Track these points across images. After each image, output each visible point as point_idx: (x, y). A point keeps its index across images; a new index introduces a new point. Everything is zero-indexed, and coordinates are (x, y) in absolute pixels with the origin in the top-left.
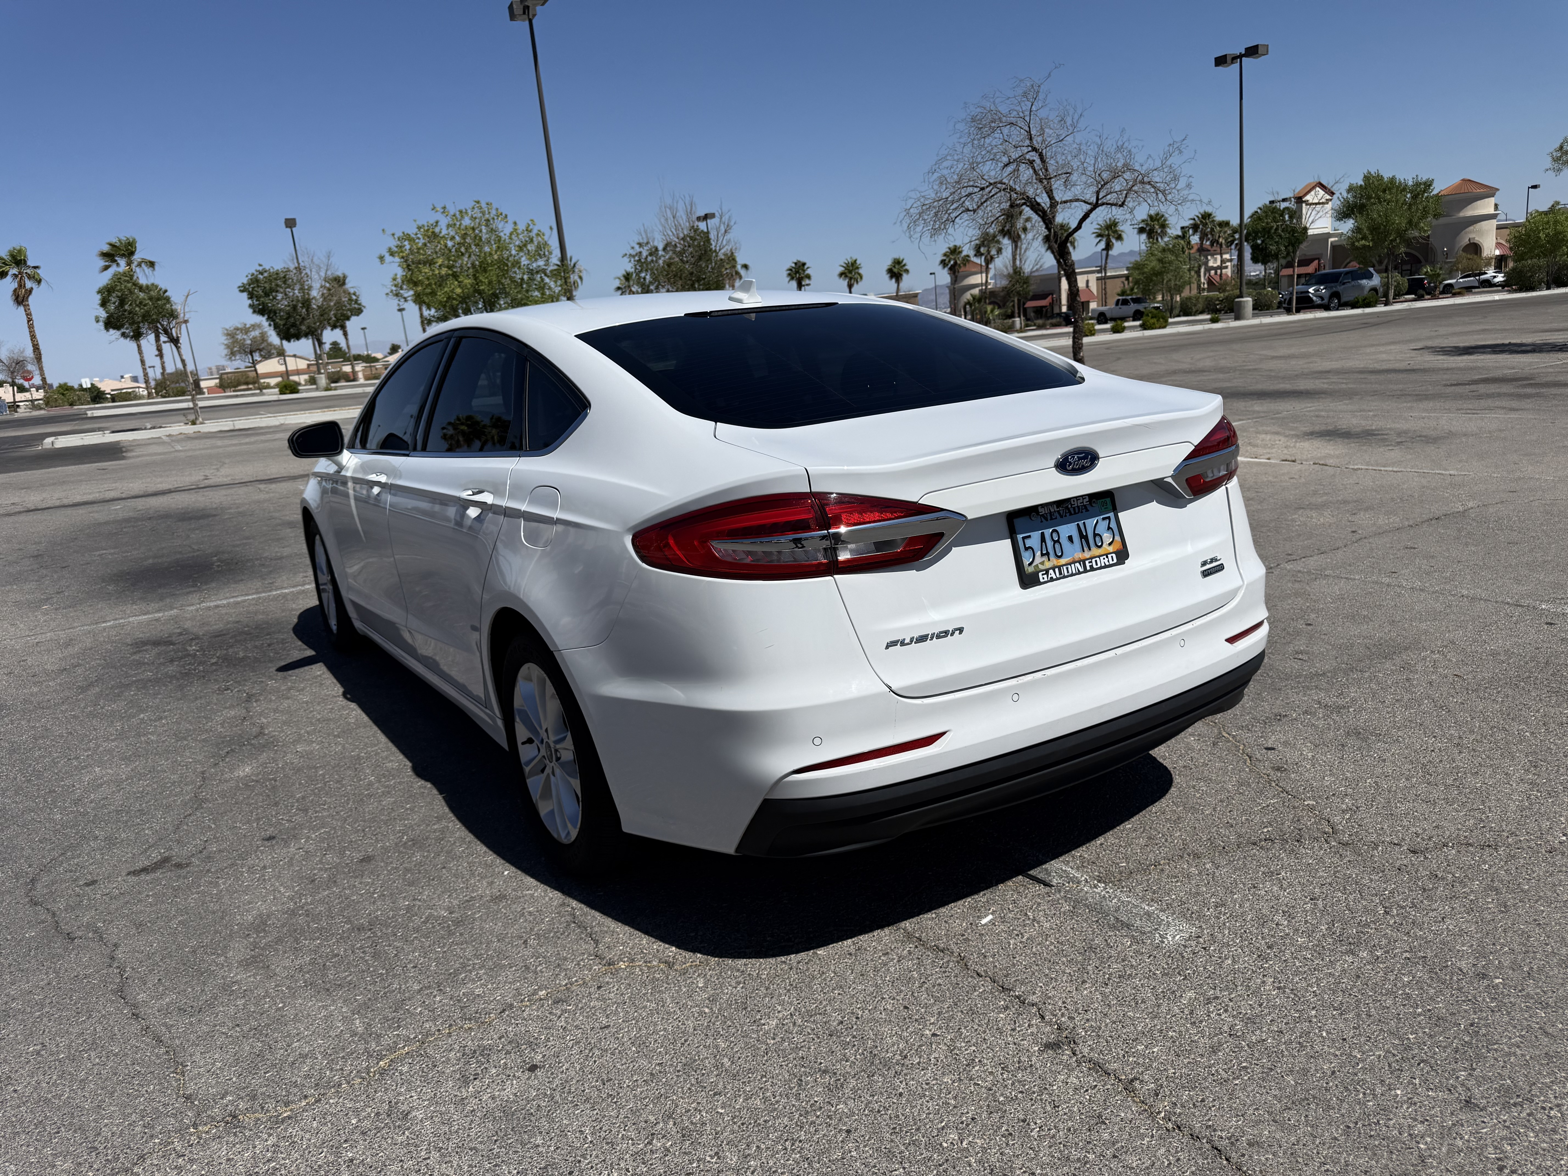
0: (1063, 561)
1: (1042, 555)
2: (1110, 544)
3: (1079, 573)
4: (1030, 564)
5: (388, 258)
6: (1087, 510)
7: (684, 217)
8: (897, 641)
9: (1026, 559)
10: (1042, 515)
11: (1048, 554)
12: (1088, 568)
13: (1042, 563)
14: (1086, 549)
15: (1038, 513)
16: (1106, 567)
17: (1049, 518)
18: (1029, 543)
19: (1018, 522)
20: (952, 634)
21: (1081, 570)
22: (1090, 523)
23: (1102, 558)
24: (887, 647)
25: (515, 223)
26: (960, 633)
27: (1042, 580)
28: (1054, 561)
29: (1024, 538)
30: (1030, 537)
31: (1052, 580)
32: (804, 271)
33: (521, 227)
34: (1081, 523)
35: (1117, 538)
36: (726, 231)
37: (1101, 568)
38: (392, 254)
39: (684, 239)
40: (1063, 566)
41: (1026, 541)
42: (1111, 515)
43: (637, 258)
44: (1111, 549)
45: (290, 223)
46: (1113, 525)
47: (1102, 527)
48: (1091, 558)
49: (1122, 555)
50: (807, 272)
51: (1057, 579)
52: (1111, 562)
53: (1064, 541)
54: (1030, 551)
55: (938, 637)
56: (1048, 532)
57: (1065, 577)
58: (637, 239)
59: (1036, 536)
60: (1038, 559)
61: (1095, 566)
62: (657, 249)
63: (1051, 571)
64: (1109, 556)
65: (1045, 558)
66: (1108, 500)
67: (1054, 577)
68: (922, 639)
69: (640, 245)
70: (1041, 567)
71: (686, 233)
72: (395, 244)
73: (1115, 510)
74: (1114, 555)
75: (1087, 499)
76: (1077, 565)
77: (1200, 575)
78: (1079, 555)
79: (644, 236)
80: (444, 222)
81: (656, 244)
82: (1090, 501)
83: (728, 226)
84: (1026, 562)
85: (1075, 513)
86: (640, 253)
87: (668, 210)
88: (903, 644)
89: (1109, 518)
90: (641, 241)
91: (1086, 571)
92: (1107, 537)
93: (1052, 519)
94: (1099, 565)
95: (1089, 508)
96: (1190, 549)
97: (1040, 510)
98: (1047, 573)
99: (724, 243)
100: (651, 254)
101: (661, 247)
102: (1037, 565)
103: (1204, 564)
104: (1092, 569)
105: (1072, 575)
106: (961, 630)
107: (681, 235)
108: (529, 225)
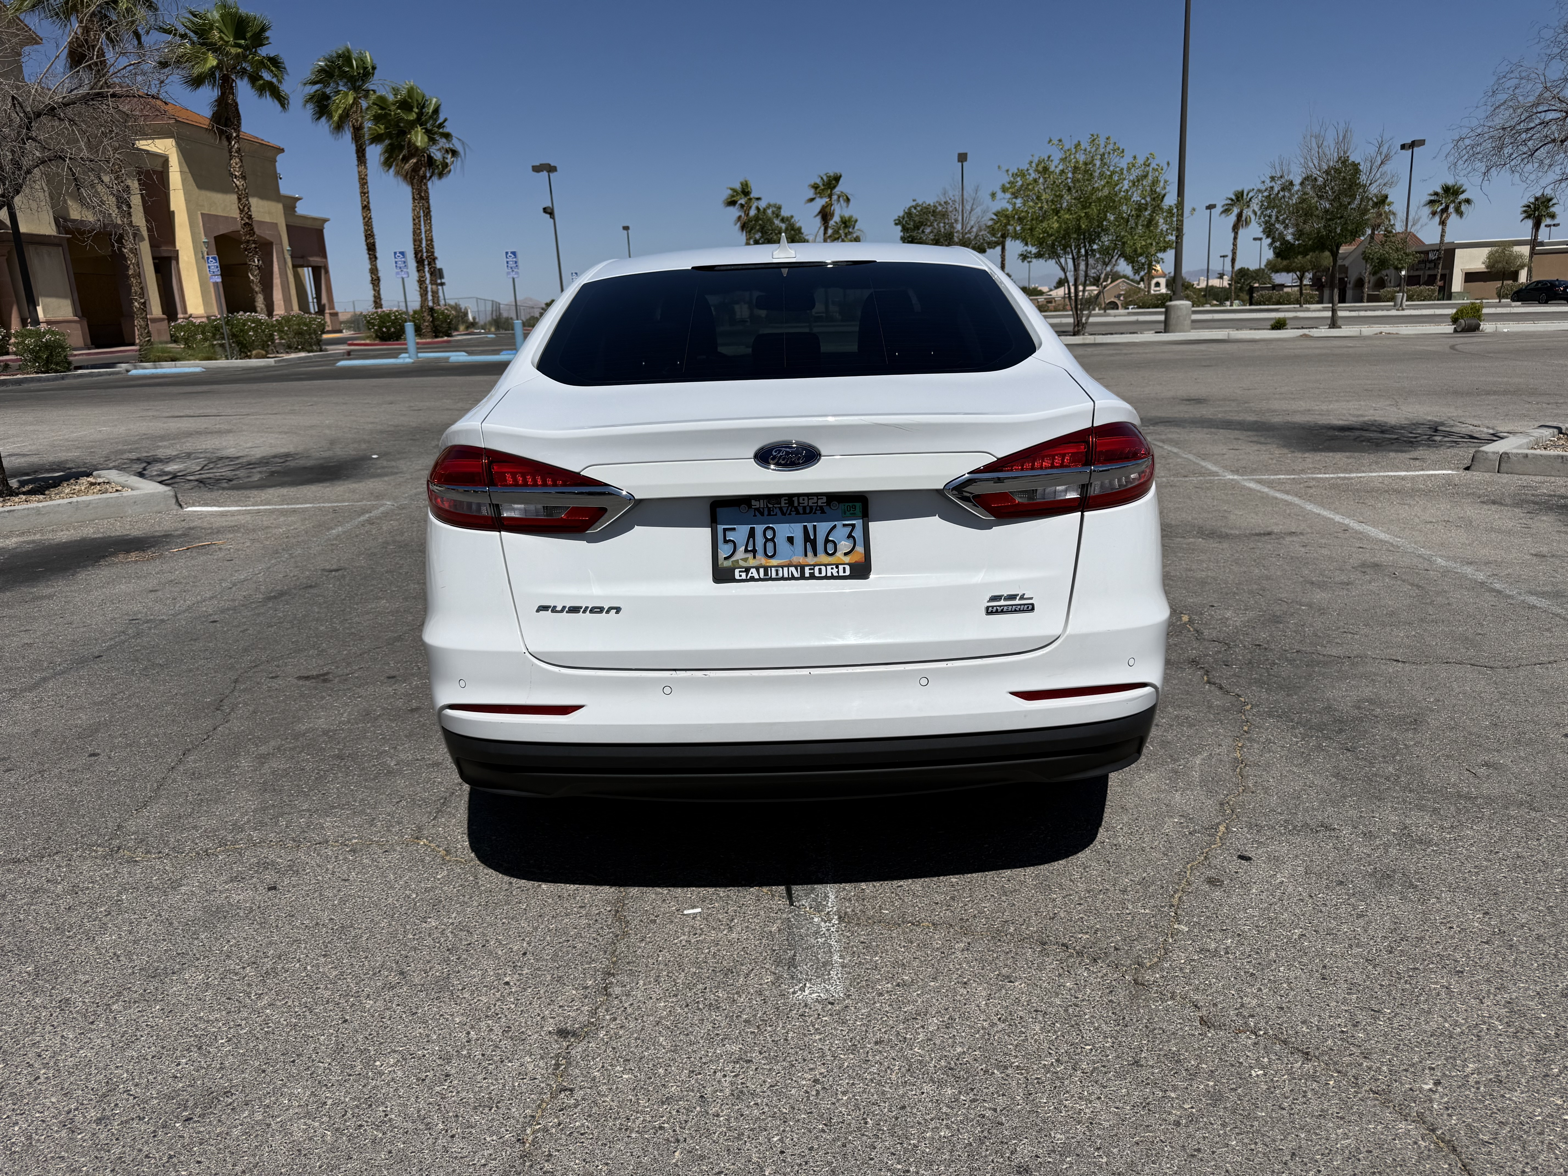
0: (774, 562)
1: (746, 551)
2: (846, 554)
3: (793, 578)
4: (726, 559)
5: (1000, 195)
6: (823, 512)
7: (1332, 147)
8: (549, 607)
9: (723, 553)
10: (755, 509)
11: (754, 551)
12: (807, 575)
13: (745, 560)
14: (810, 554)
15: (750, 506)
16: (833, 577)
17: (766, 513)
18: (730, 536)
19: (721, 512)
20: (608, 612)
21: (796, 575)
22: (823, 528)
23: (829, 568)
24: (538, 611)
25: (1135, 158)
26: (617, 612)
27: (737, 577)
28: (761, 560)
29: (725, 530)
30: (734, 529)
31: (752, 579)
32: (1548, 207)
33: (1140, 161)
34: (810, 526)
35: (860, 549)
36: (1382, 163)
37: (826, 578)
38: (1004, 190)
39: (1327, 172)
40: (771, 567)
41: (727, 533)
42: (858, 523)
43: (1266, 194)
44: (847, 559)
45: (962, 158)
46: (858, 534)
47: (840, 535)
48: (815, 566)
49: (861, 570)
50: (1552, 209)
51: (760, 580)
52: (841, 574)
53: (781, 540)
54: (731, 545)
55: (591, 611)
56: (759, 529)
57: (771, 579)
58: (1269, 172)
59: (744, 530)
60: (740, 554)
61: (817, 574)
62: (1291, 183)
63: (753, 570)
64: (841, 567)
65: (750, 556)
66: (858, 505)
67: (757, 577)
68: (574, 610)
69: (1273, 178)
70: (741, 563)
71: (1331, 164)
72: (1008, 180)
73: (866, 516)
74: (848, 568)
75: (824, 499)
76: (793, 569)
77: (984, 612)
78: (800, 559)
79: (1278, 169)
80: (1057, 156)
81: (1291, 177)
82: (828, 503)
83: (1386, 156)
84: (722, 555)
85: (805, 513)
86: (1272, 188)
87: (1313, 139)
88: (554, 610)
89: (853, 526)
90: (1274, 175)
91: (802, 577)
92: (844, 545)
93: (769, 515)
94: (823, 574)
95: (826, 509)
96: (978, 578)
97: (753, 502)
98: (747, 570)
99: (1378, 175)
100: (1283, 189)
101: (1297, 181)
102: (737, 561)
103: (994, 598)
104: (812, 577)
105: (783, 579)
106: (618, 610)
107: (1325, 167)
108: (1148, 159)
